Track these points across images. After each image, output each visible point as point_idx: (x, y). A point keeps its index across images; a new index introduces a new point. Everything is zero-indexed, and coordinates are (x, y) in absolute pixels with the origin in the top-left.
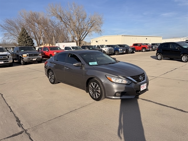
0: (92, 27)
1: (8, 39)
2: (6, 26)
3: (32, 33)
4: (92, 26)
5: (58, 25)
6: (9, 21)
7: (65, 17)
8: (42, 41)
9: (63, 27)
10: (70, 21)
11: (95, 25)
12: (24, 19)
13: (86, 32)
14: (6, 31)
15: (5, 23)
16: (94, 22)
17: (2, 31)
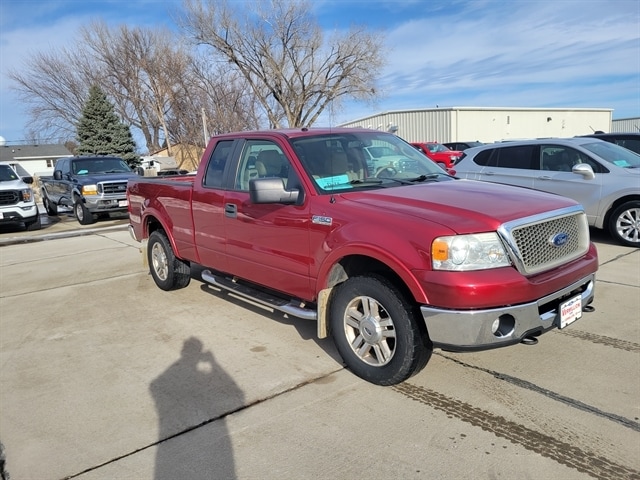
0: (344, 80)
1: (48, 126)
2: (40, 81)
3: (130, 104)
4: (342, 77)
5: (218, 77)
6: (47, 63)
7: (246, 44)
8: (163, 133)
9: (237, 83)
10: (263, 59)
11: (352, 72)
12: (100, 57)
13: (320, 97)
14: (38, 99)
15: (34, 73)
16: (352, 59)
17: (24, 100)
